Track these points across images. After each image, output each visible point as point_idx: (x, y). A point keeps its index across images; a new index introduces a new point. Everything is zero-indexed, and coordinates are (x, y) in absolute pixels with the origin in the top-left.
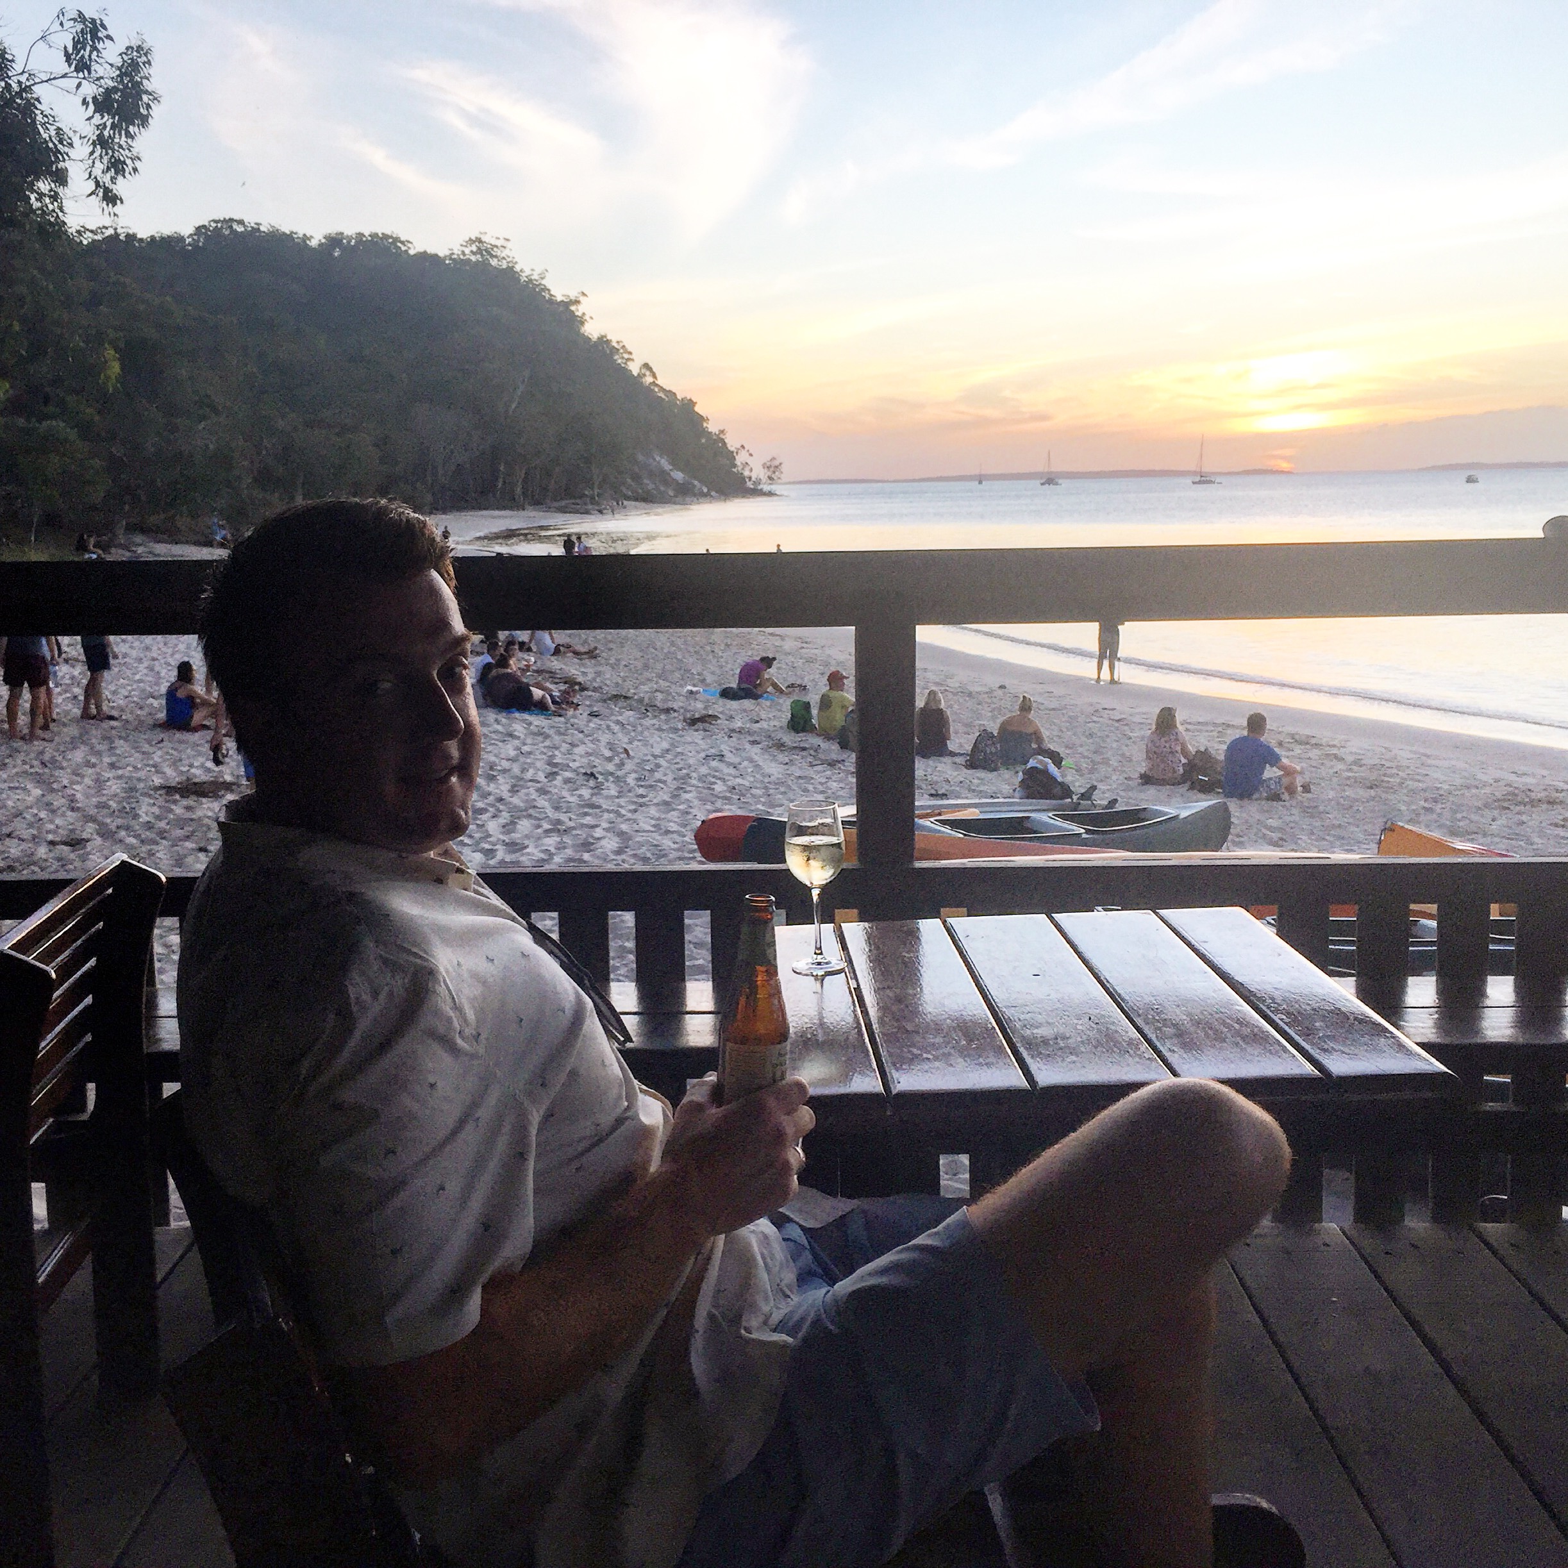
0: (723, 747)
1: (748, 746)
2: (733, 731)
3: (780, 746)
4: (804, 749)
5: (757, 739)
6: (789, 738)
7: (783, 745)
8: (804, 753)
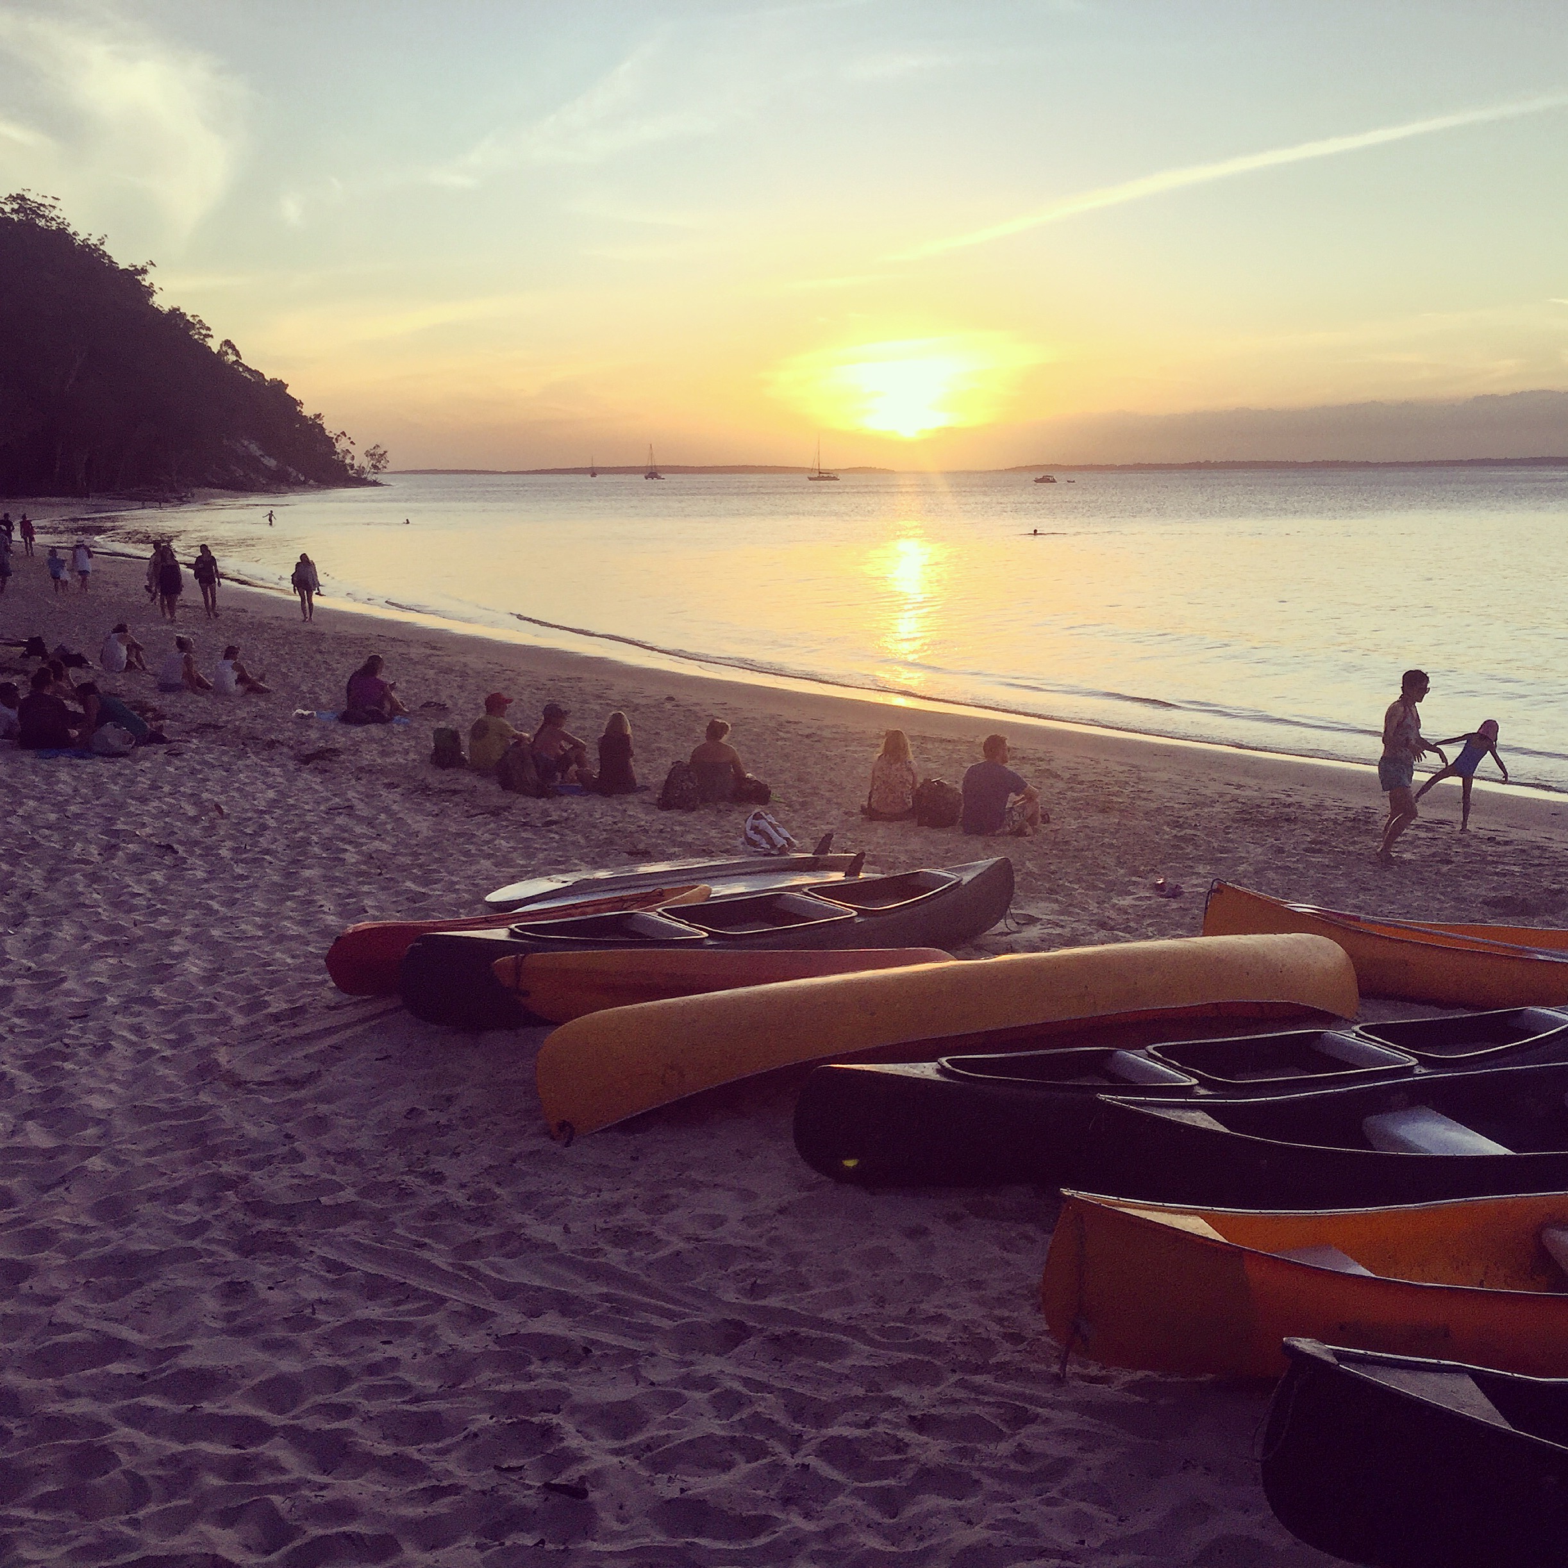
0: (351, 794)
1: (384, 793)
2: (361, 769)
3: (424, 790)
4: (455, 792)
5: (395, 780)
6: (435, 778)
7: (427, 788)
8: (456, 799)
